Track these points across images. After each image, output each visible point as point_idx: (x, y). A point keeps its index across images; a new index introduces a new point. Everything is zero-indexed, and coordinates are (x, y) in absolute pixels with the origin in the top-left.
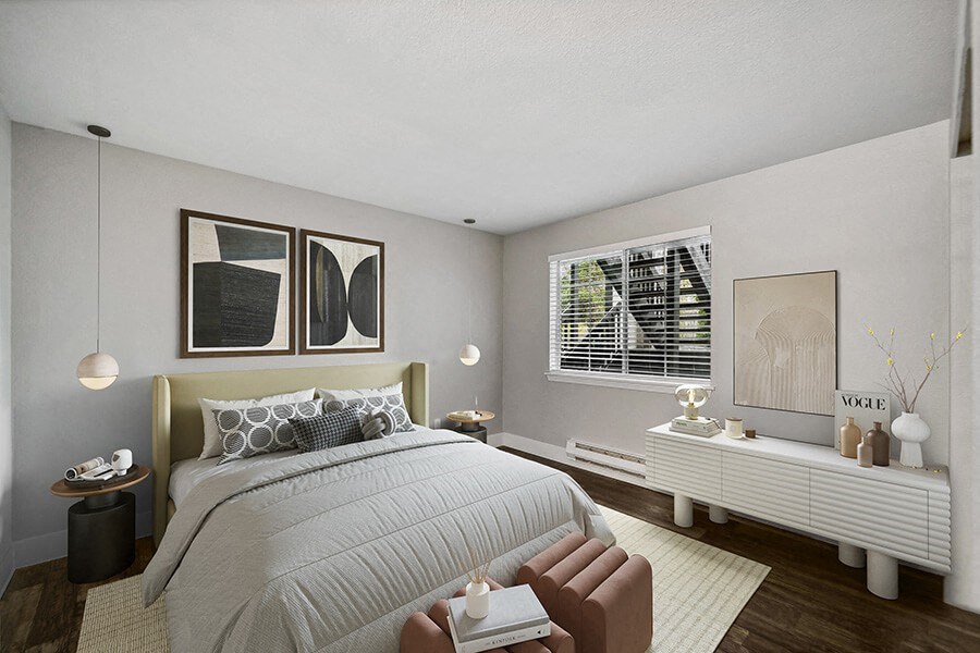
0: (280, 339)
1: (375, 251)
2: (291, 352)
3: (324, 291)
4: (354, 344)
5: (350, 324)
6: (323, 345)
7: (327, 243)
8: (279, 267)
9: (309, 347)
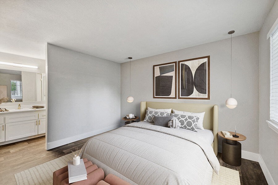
0: (173, 95)
1: (206, 60)
2: (175, 98)
3: (185, 79)
4: (196, 96)
5: (195, 89)
6: (185, 96)
7: (186, 63)
8: (172, 74)
9: (180, 97)
